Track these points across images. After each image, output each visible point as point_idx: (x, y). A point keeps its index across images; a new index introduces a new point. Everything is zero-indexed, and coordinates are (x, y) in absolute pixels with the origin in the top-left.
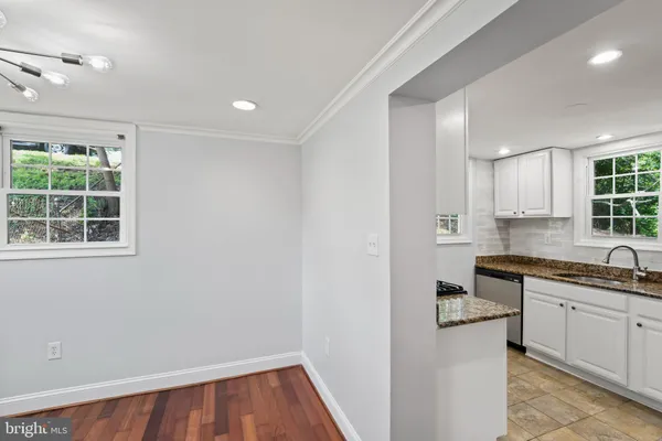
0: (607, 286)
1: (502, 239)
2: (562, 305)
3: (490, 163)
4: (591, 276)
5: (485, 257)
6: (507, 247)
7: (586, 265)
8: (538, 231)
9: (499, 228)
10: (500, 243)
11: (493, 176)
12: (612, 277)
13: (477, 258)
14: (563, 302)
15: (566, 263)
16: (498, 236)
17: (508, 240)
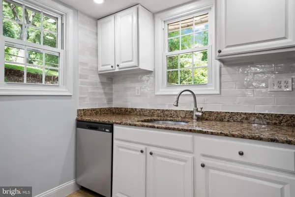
0: (176, 127)
1: (106, 94)
2: (142, 152)
3: (94, 22)
4: (166, 120)
5: (88, 110)
6: (110, 100)
7: (163, 111)
8: (132, 85)
9: (102, 83)
10: (103, 96)
11: (97, 34)
12: (180, 119)
13: (79, 111)
14: (143, 147)
15: (150, 110)
16: (101, 91)
17: (112, 94)
